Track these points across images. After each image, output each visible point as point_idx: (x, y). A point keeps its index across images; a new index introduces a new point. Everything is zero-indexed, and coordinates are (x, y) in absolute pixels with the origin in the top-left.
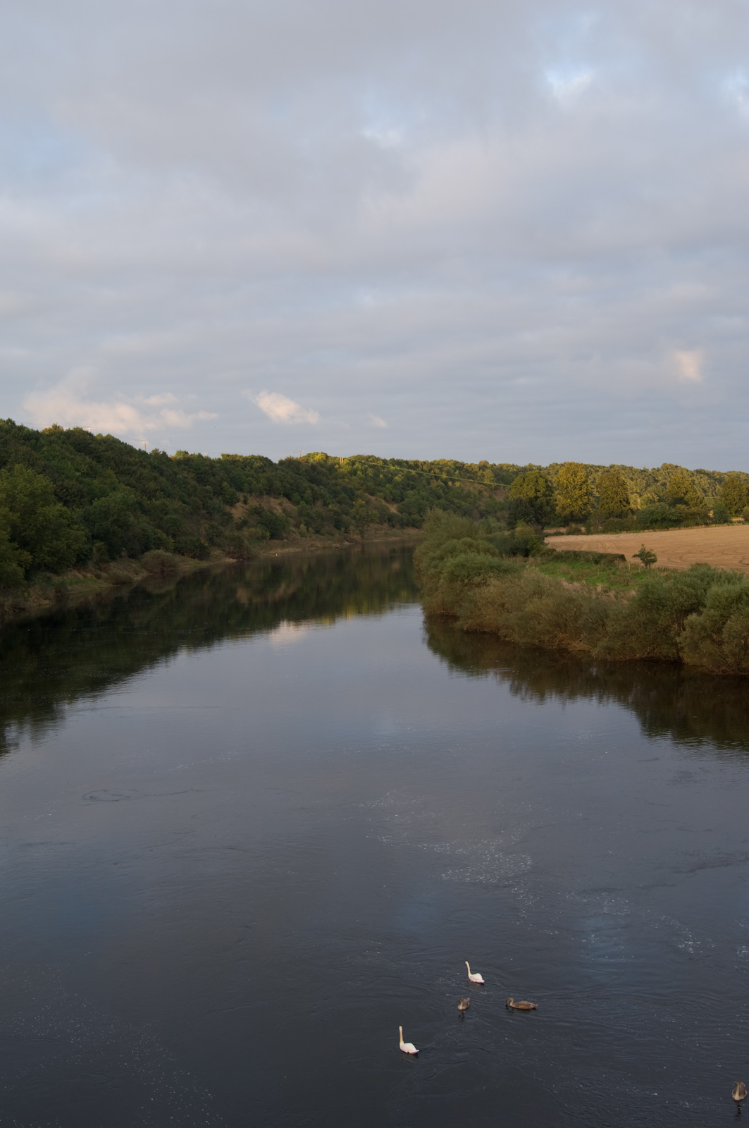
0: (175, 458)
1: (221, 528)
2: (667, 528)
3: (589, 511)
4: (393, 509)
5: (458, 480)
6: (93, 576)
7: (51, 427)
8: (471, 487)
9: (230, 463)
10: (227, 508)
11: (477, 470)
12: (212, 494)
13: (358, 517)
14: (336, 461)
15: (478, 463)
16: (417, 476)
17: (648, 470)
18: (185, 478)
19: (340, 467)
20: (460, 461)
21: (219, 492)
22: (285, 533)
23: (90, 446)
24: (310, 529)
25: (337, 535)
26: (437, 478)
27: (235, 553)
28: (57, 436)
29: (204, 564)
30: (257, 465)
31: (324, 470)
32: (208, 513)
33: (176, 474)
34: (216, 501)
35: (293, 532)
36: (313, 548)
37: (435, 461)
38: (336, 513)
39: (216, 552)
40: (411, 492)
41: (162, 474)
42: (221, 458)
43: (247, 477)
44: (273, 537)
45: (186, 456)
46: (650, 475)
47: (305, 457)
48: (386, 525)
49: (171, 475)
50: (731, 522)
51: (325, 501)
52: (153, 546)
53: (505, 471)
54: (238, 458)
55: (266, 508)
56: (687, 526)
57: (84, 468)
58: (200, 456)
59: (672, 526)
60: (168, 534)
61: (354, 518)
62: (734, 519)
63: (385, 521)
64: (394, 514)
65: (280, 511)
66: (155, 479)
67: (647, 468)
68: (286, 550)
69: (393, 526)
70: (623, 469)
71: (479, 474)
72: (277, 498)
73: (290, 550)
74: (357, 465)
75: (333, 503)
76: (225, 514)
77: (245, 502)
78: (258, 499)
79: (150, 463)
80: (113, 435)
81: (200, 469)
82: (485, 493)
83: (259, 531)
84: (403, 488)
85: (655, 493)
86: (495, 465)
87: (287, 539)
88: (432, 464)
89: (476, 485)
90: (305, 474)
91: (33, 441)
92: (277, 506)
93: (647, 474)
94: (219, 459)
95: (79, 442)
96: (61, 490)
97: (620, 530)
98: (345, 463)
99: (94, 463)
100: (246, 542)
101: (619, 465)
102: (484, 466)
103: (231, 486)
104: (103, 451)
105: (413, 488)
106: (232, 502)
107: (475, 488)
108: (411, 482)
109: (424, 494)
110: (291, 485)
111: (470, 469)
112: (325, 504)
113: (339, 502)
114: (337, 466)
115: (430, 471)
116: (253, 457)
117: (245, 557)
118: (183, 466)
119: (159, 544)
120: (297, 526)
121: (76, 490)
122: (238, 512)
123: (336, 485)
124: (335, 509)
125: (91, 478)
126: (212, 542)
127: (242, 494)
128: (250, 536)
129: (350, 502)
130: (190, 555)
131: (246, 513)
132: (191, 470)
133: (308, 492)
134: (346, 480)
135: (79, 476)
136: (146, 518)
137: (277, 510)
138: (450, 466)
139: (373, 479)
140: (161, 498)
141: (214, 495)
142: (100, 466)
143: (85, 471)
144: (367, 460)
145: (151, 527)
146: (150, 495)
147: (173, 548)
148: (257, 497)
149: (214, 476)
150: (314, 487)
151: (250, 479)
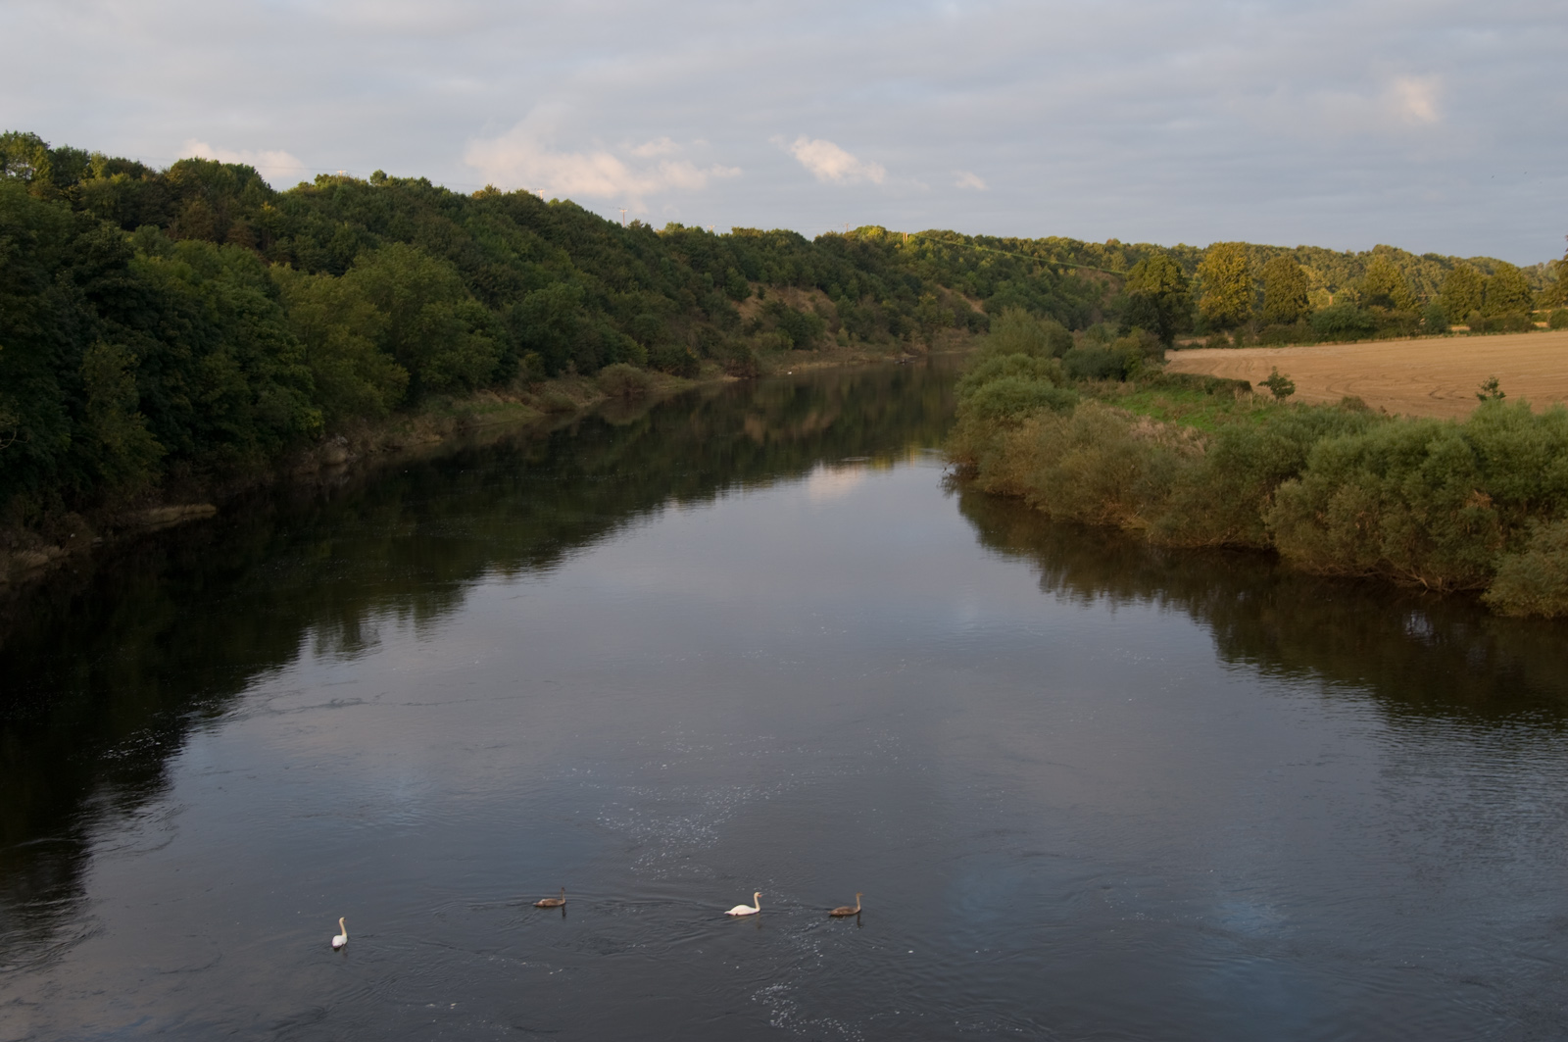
0: (664, 233)
1: (722, 333)
2: (1354, 340)
3: (1249, 313)
4: (977, 307)
5: (1073, 267)
6: (519, 400)
7: (484, 189)
8: (1092, 277)
9: (744, 241)
10: (733, 305)
11: (1101, 251)
12: (711, 285)
13: (925, 318)
14: (897, 238)
15: (1104, 242)
16: (1013, 260)
17: (1353, 254)
18: (674, 261)
19: (902, 247)
20: (1077, 238)
21: (722, 281)
22: (816, 339)
23: (537, 216)
24: (854, 335)
25: (892, 344)
26: (1042, 264)
27: (737, 368)
28: (491, 202)
29: (691, 384)
30: (781, 243)
31: (880, 251)
32: (704, 311)
33: (660, 256)
34: (718, 294)
35: (829, 339)
36: (855, 363)
37: (1042, 239)
38: (892, 312)
39: (711, 367)
40: (1003, 284)
41: (639, 256)
42: (731, 233)
43: (766, 260)
44: (797, 345)
45: (681, 230)
46: (1356, 261)
47: (854, 232)
48: (965, 330)
49: (652, 258)
50: (1451, 332)
51: (877, 296)
52: (617, 358)
53: (1144, 253)
54: (754, 234)
55: (788, 304)
56: (1384, 337)
57: (525, 248)
58: (699, 230)
59: (1362, 337)
60: (639, 343)
61: (919, 319)
62: (1454, 328)
63: (965, 324)
64: (978, 315)
65: (811, 309)
66: (628, 263)
67: (1352, 251)
68: (816, 365)
69: (976, 332)
70: (1316, 253)
71: (1105, 258)
72: (808, 291)
73: (823, 364)
74: (928, 244)
75: (889, 298)
76: (729, 313)
77: (761, 296)
78: (780, 292)
79: (623, 240)
80: (573, 201)
81: (696, 249)
82: (1112, 286)
83: (778, 337)
84: (992, 278)
85: (1355, 288)
86: (1129, 245)
87: (818, 348)
88: (1037, 243)
89: (1100, 275)
90: (851, 256)
91: (453, 209)
92: (807, 302)
93: (1351, 260)
94: (727, 235)
95: (522, 210)
96: (486, 278)
97: (1285, 342)
98: (910, 241)
99: (540, 240)
100: (754, 352)
101: (1311, 246)
102: (1112, 247)
103: (740, 273)
104: (555, 223)
105: (1007, 277)
106: (740, 296)
107: (1097, 278)
108: (1005, 269)
109: (1022, 285)
110: (829, 272)
111: (1091, 251)
112: (878, 300)
113: (899, 297)
114: (898, 246)
115: (1033, 253)
116: (778, 233)
117: (752, 375)
118: (672, 245)
119: (626, 355)
120: (835, 330)
121: (507, 278)
122: (749, 310)
123: (896, 272)
124: (891, 306)
125: (534, 262)
126: (706, 353)
127: (757, 285)
128: (763, 344)
129: (914, 296)
130: (671, 371)
131: (761, 311)
132: (684, 250)
133: (854, 282)
134: (911, 265)
135: (516, 259)
136: (609, 318)
137: (807, 308)
138: (1063, 247)
139: (950, 264)
140: (634, 289)
141: (715, 285)
142: (549, 244)
143: (526, 251)
144: (942, 237)
145: (615, 331)
146: (620, 285)
147: (647, 361)
148: (778, 288)
149: (717, 259)
150: (864, 275)
151: (771, 263)
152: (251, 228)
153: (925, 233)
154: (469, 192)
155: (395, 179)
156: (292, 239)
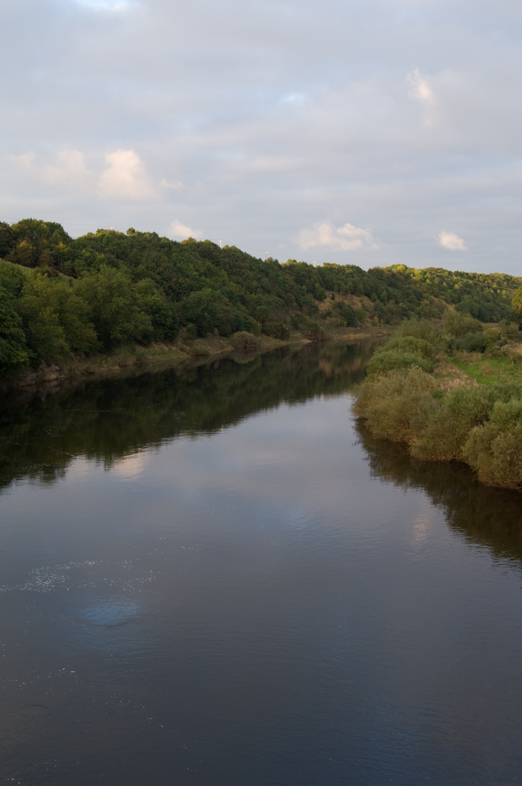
4: (451, 308)
5: (505, 289)
7: (188, 239)
9: (328, 270)
10: (317, 303)
12: (305, 292)
13: (422, 313)
14: (412, 271)
16: (473, 285)
18: (286, 279)
19: (414, 276)
20: (509, 274)
21: (312, 290)
22: (361, 322)
24: (382, 320)
26: (489, 287)
27: (312, 336)
29: (283, 343)
31: (402, 277)
32: (299, 305)
33: (278, 276)
34: (309, 297)
35: (368, 322)
36: (380, 335)
38: (404, 309)
39: (298, 334)
40: (466, 296)
41: (267, 276)
43: (338, 280)
44: (349, 325)
45: (294, 263)
47: (391, 267)
49: (274, 277)
51: (396, 301)
52: (243, 329)
54: (334, 267)
55: (346, 302)
57: (203, 270)
58: (305, 263)
60: (257, 321)
61: (419, 314)
65: (360, 306)
66: (259, 280)
68: (359, 335)
72: (359, 297)
74: (428, 275)
75: (403, 302)
76: (313, 307)
77: (333, 298)
78: (344, 297)
79: (259, 267)
81: (299, 273)
83: (339, 320)
84: (461, 293)
87: (361, 327)
88: (487, 276)
90: (386, 279)
91: (166, 249)
92: (358, 303)
94: (319, 266)
95: (205, 250)
96: (176, 285)
98: (419, 273)
99: (212, 266)
100: (323, 328)
103: (322, 286)
104: (222, 258)
105: (469, 293)
106: (321, 298)
108: (468, 289)
109: (477, 298)
110: (372, 287)
111: (516, 281)
112: (397, 303)
113: (410, 302)
115: (484, 281)
117: (319, 339)
118: (287, 270)
119: (249, 327)
120: (372, 317)
121: (187, 285)
122: (325, 306)
123: (409, 289)
124: (404, 306)
125: (206, 277)
126: (296, 327)
127: (332, 293)
128: (330, 324)
129: (418, 301)
130: (274, 336)
131: (332, 306)
132: (293, 274)
133: (385, 293)
134: (418, 285)
135: (196, 275)
136: (243, 308)
137: (358, 305)
138: (501, 279)
139: (438, 285)
140: (260, 293)
141: (308, 292)
142: (218, 268)
143: (203, 271)
144: (437, 271)
145: (245, 314)
146: (253, 291)
147: (261, 330)
148: (343, 295)
149: (310, 279)
150: (391, 289)
151: (340, 281)
152: (52, 255)
153: (427, 269)
154: (179, 240)
155: (139, 232)
156: (73, 260)
